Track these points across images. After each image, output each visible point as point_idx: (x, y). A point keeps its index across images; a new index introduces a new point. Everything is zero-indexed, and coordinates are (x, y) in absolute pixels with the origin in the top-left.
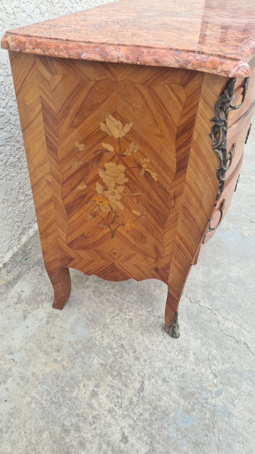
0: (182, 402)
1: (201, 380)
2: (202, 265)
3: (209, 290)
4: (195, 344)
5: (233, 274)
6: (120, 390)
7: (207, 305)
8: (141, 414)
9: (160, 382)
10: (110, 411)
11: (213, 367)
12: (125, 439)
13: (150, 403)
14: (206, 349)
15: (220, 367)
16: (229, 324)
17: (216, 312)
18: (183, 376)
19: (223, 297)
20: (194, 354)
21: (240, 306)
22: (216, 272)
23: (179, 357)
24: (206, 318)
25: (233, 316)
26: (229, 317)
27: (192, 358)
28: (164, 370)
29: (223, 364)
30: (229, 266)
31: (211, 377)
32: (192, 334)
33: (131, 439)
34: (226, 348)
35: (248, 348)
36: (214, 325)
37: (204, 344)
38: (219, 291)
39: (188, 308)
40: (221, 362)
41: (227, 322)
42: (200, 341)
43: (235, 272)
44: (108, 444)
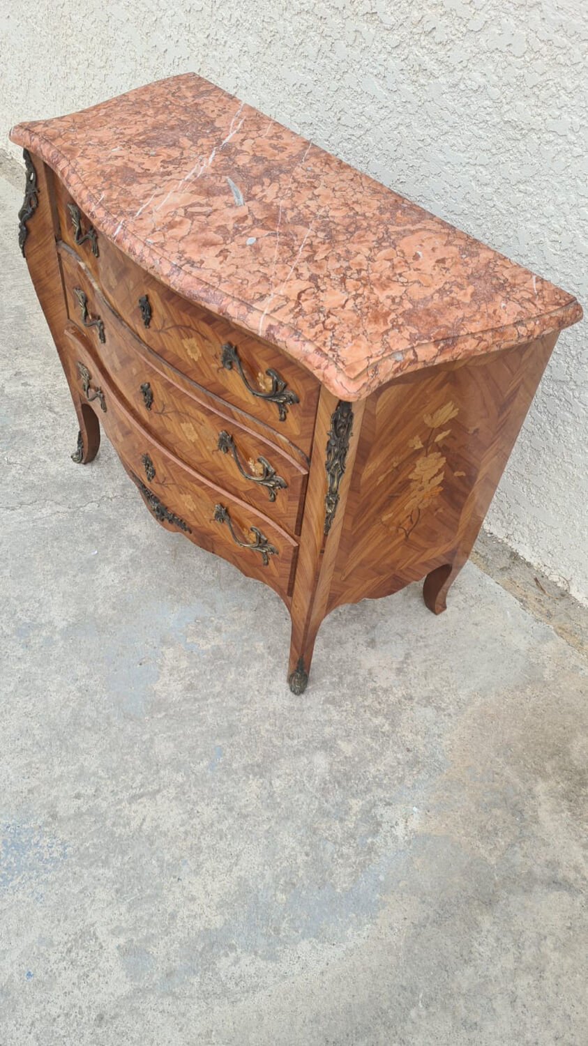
0: (14, 428)
1: (17, 451)
2: (152, 545)
3: (105, 525)
4: (53, 468)
5: (107, 569)
6: (64, 398)
7: (87, 508)
8: (32, 400)
9: (44, 423)
10: (54, 386)
11: (19, 467)
12: (25, 384)
13: (35, 410)
14: (40, 474)
15: (13, 471)
16: (46, 511)
17: (70, 510)
18: (34, 441)
19: (84, 532)
20: (45, 462)
21: (57, 539)
22: (126, 553)
23: (53, 449)
24: (73, 497)
25: (51, 522)
26: (54, 517)
27: (43, 458)
28: (52, 432)
29: (14, 477)
30: (124, 576)
31: (12, 460)
32: (67, 473)
33: (21, 388)
34: (25, 489)
35: (8, 508)
36: (59, 498)
37: (46, 474)
38: (96, 534)
39: (99, 489)
40: (17, 475)
41: (50, 511)
42: (53, 473)
43: (108, 575)
44: (32, 376)
